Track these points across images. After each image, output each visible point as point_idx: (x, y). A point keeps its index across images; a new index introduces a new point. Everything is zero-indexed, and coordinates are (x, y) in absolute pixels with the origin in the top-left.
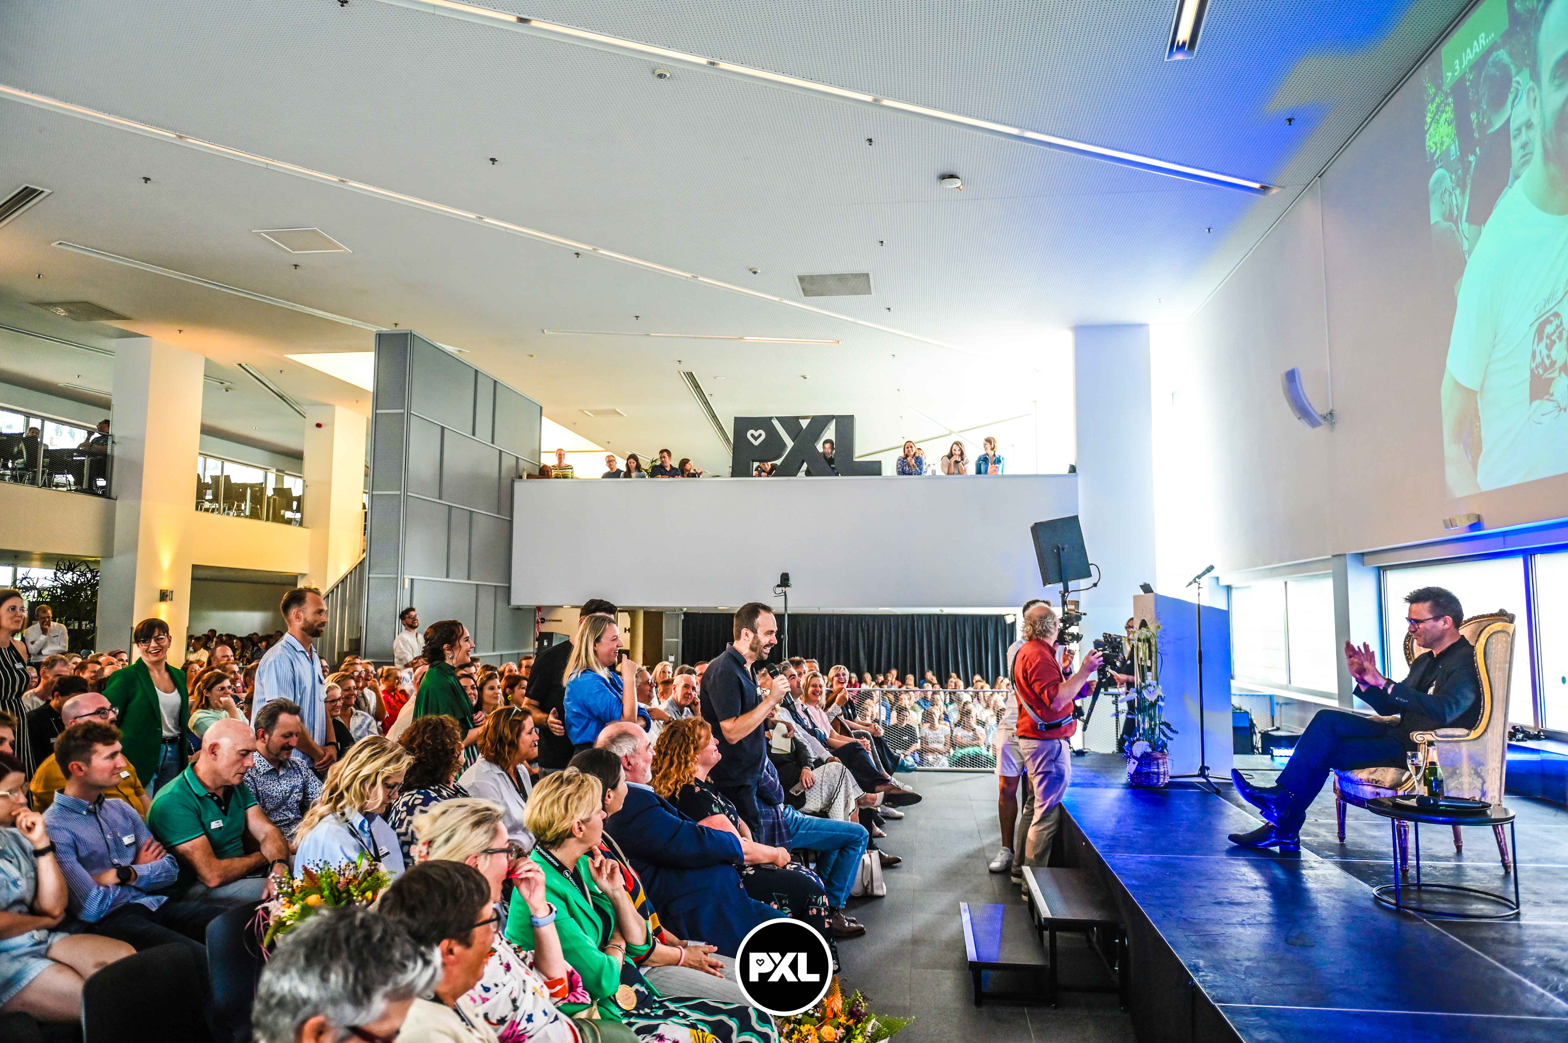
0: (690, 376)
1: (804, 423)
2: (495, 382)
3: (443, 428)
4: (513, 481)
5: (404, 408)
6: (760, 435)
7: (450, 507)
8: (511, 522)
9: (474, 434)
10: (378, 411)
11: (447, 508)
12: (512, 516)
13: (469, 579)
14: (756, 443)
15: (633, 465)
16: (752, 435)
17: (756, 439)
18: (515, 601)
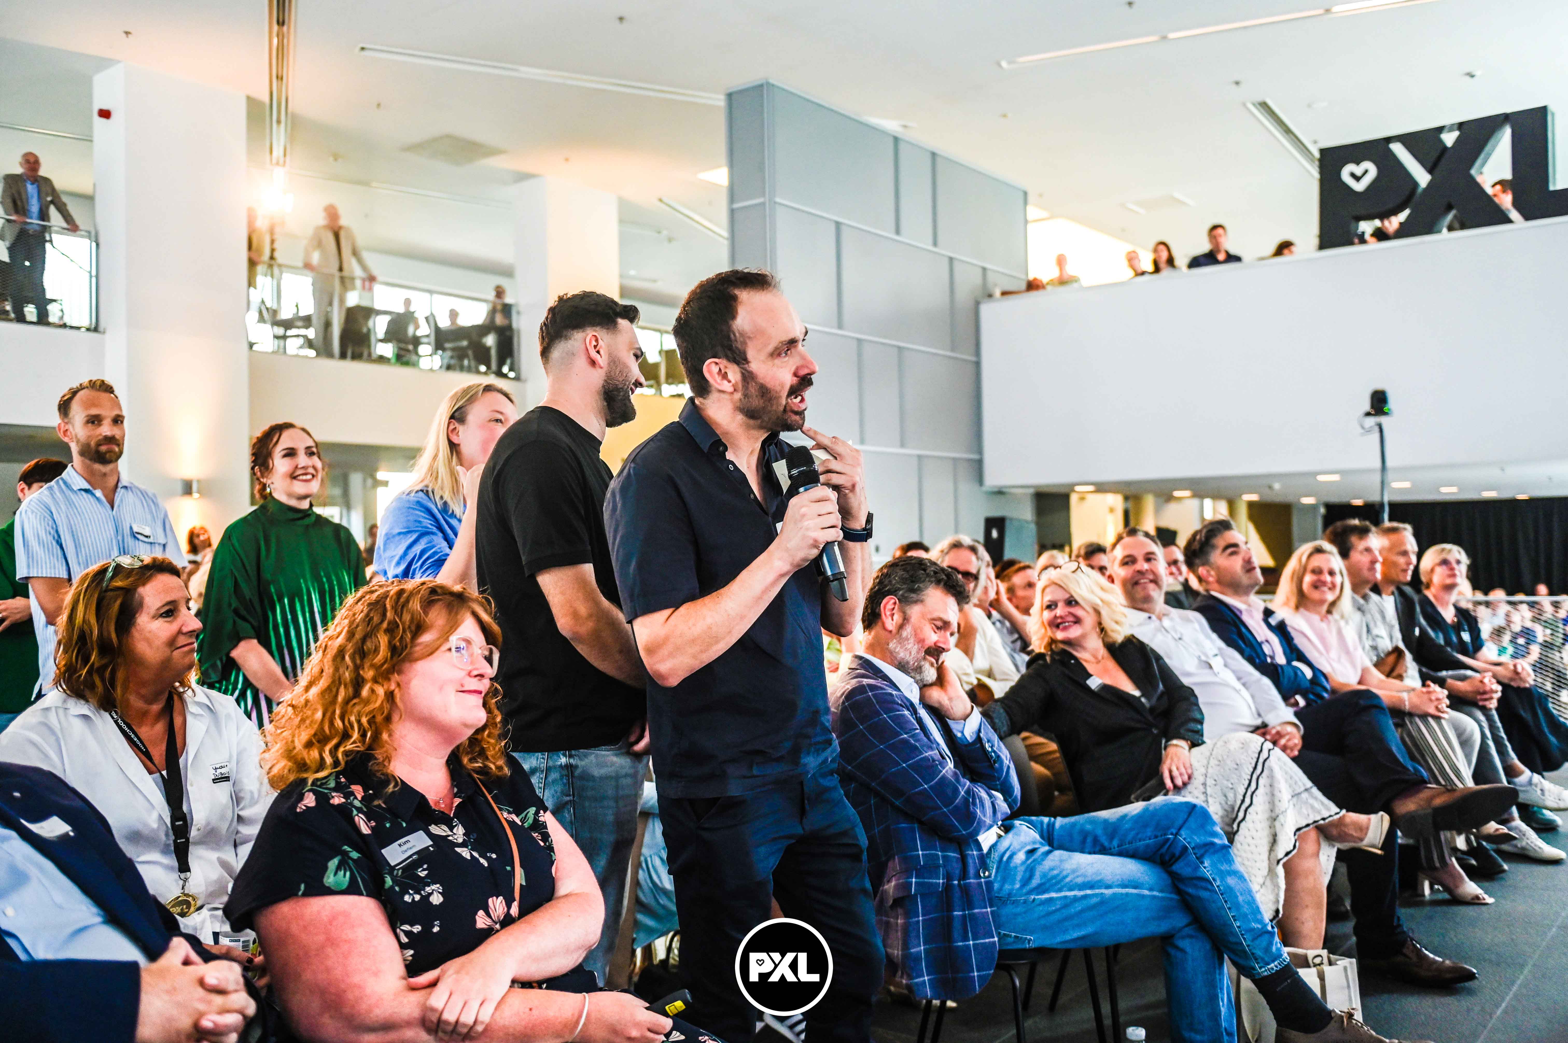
0: (1264, 106)
1: (1449, 139)
2: (934, 155)
3: (838, 225)
4: (977, 304)
5: (763, 195)
6: (1366, 172)
7: (859, 341)
8: (978, 364)
9: (898, 231)
10: (735, 206)
11: (855, 343)
12: (977, 351)
13: (902, 445)
14: (1359, 187)
15: (1164, 255)
16: (1353, 175)
17: (1357, 179)
18: (994, 478)
